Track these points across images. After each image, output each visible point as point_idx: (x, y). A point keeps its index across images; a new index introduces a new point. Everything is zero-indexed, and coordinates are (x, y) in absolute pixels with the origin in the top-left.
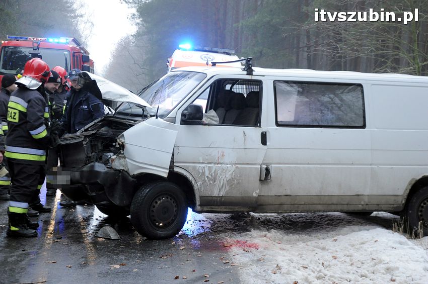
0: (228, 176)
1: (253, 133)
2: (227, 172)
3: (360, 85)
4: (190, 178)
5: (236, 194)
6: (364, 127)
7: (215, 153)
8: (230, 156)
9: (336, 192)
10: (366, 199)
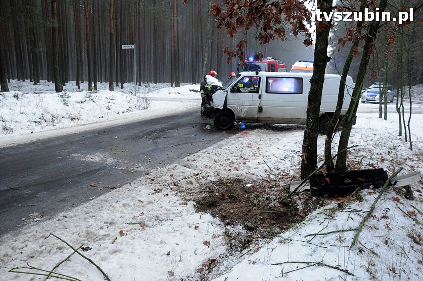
0: (246, 110)
1: (256, 95)
2: (246, 108)
3: (302, 78)
4: (233, 110)
5: (249, 116)
6: (301, 93)
7: (242, 102)
8: (247, 103)
9: (289, 117)
10: (302, 120)
